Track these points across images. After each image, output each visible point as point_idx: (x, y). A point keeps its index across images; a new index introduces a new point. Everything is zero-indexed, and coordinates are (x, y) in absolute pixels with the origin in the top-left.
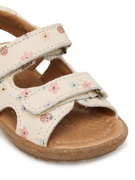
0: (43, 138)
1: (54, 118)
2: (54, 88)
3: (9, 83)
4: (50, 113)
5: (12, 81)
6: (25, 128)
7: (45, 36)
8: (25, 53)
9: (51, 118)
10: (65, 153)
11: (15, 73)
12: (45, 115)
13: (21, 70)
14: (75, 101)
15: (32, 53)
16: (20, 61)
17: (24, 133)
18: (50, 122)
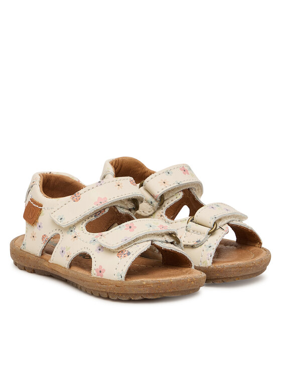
0: (121, 273)
1: (132, 253)
2: (130, 227)
3: (81, 230)
4: (127, 250)
5: (84, 228)
6: (101, 267)
7: (119, 185)
8: (99, 198)
9: (129, 254)
10: (144, 285)
11: (87, 221)
12: (122, 252)
13: (93, 218)
14: (152, 241)
15: (105, 198)
16: (94, 206)
17: (100, 272)
18: (128, 257)
